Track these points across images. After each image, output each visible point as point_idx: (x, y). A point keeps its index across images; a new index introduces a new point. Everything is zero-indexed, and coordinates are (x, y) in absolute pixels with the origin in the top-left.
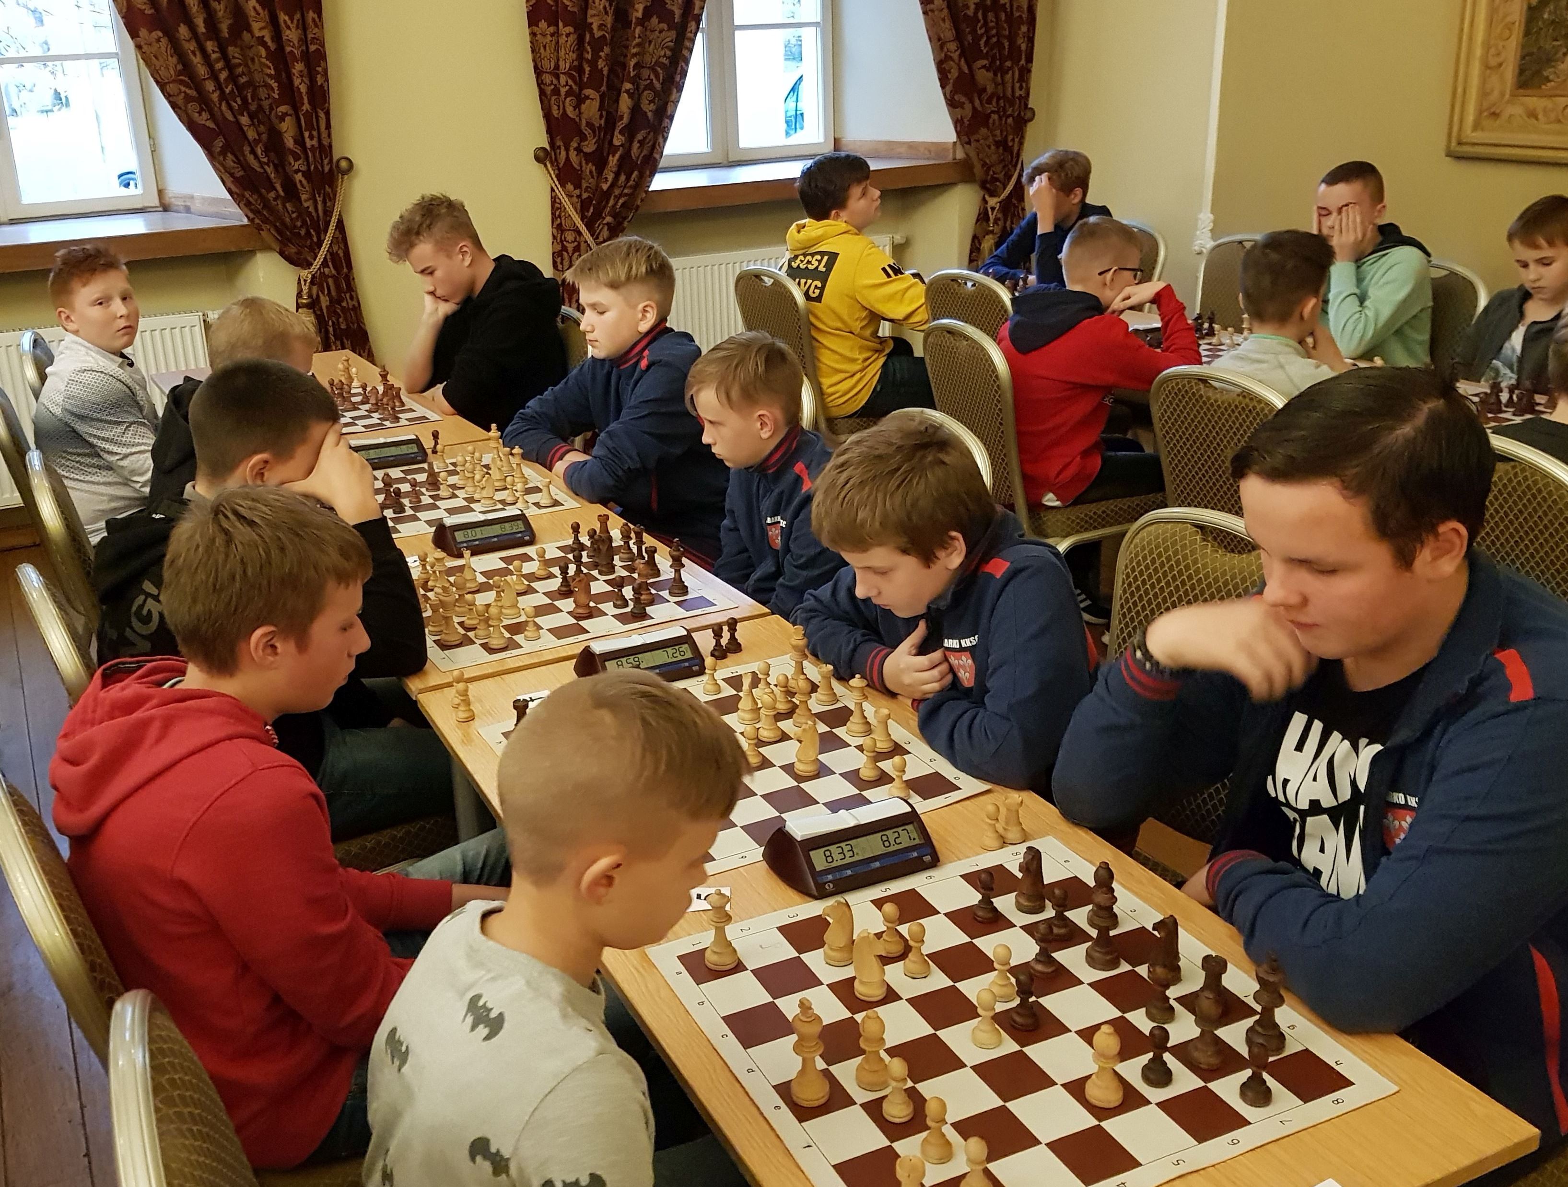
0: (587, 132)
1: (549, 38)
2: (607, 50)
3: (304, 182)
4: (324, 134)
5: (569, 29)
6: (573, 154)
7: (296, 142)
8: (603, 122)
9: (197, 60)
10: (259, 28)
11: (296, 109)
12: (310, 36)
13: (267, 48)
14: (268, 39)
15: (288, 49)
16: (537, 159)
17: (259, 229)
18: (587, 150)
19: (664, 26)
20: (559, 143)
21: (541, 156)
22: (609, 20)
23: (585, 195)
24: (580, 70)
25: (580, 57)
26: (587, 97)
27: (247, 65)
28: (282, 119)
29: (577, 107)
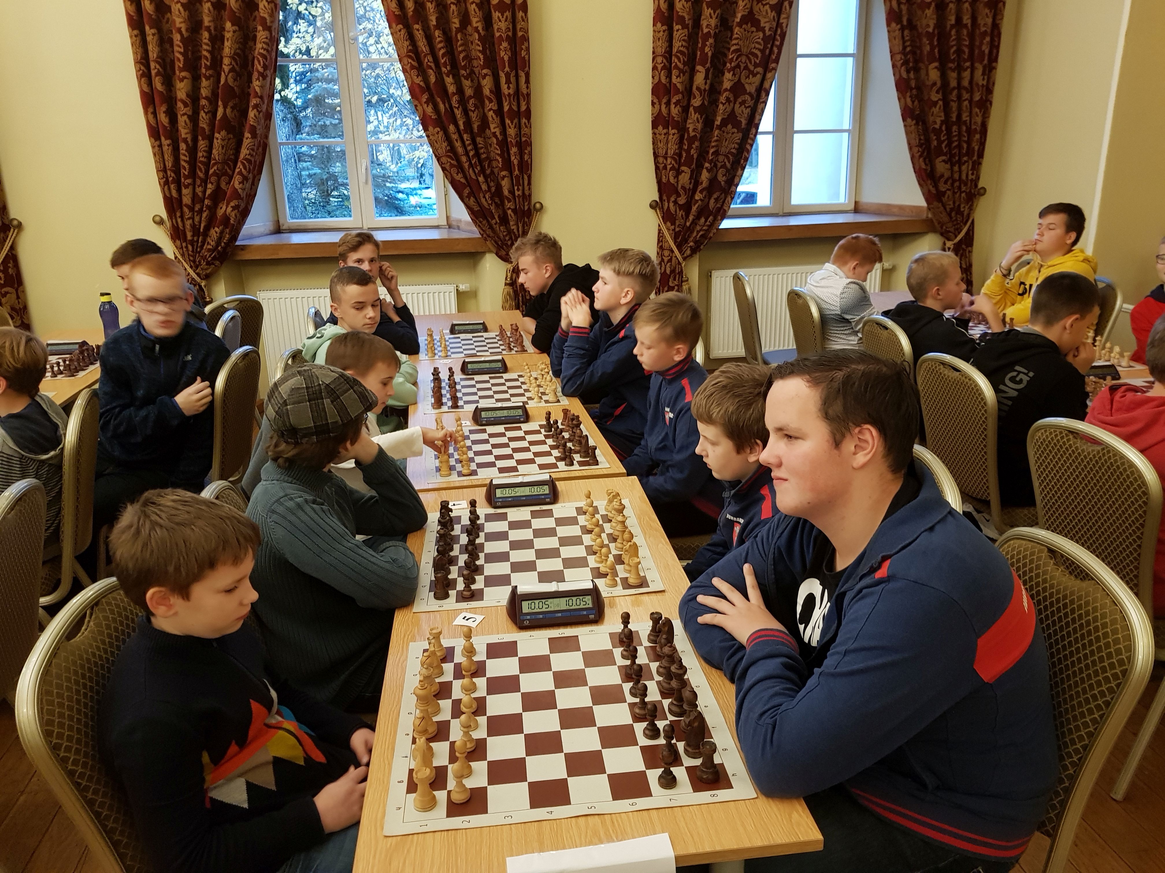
0: (682, 192)
1: (663, 136)
2: (697, 144)
3: (512, 215)
4: (526, 188)
5: (673, 131)
6: (671, 205)
7: (509, 192)
8: (691, 186)
9: (458, 145)
10: (494, 127)
11: (511, 173)
12: (523, 133)
13: (497, 139)
14: (498, 134)
15: (509, 140)
16: (651, 206)
17: (486, 240)
18: (681, 203)
19: (735, 130)
20: (665, 198)
21: (654, 206)
22: (699, 126)
23: (677, 229)
24: (680, 156)
25: (680, 148)
26: (683, 171)
27: (486, 148)
28: (503, 178)
29: (676, 177)
